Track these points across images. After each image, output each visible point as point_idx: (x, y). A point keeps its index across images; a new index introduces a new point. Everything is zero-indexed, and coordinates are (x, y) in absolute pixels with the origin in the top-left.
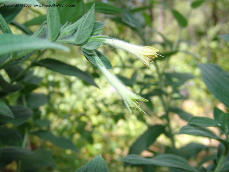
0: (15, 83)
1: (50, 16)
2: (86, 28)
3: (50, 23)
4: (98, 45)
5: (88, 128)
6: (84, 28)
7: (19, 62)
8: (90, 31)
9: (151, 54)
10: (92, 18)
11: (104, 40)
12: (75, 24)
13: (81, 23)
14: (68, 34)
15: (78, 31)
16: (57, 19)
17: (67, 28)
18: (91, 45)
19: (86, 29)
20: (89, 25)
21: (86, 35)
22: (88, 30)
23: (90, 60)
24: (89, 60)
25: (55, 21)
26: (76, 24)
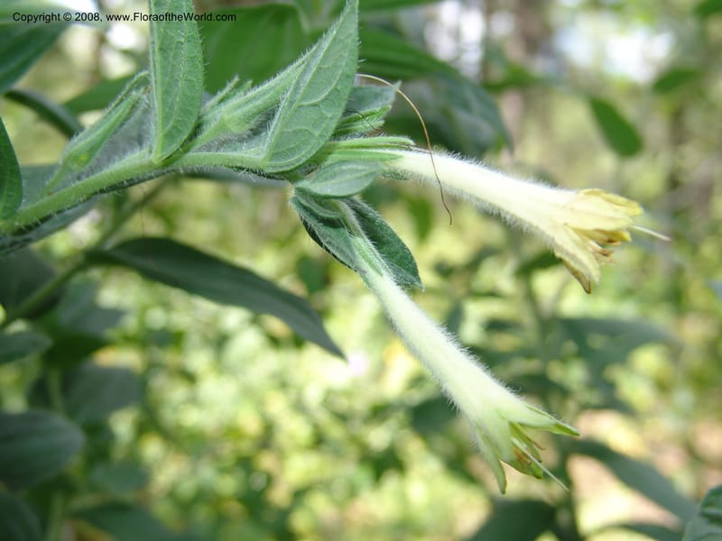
0: (19, 326)
1: (161, 49)
2: (313, 101)
3: (159, 80)
4: (366, 176)
5: (279, 496)
6: (305, 103)
7: (29, 241)
8: (334, 116)
9: (609, 226)
10: (346, 55)
11: (395, 158)
12: (266, 86)
13: (294, 82)
14: (236, 129)
15: (277, 117)
16: (192, 59)
17: (234, 102)
18: (333, 176)
19: (314, 105)
20: (330, 89)
21: (317, 133)
22: (324, 112)
23: (329, 243)
24: (321, 244)
25: (183, 67)
26: (272, 88)
